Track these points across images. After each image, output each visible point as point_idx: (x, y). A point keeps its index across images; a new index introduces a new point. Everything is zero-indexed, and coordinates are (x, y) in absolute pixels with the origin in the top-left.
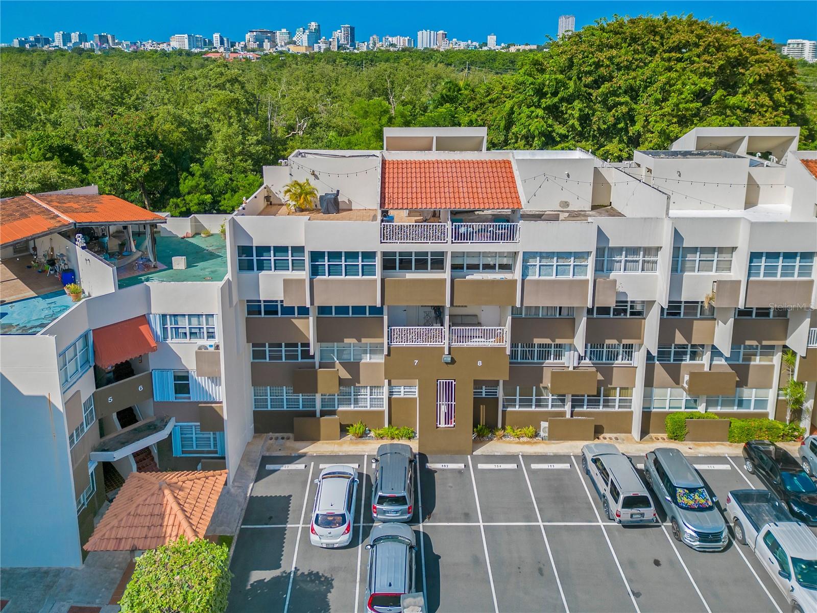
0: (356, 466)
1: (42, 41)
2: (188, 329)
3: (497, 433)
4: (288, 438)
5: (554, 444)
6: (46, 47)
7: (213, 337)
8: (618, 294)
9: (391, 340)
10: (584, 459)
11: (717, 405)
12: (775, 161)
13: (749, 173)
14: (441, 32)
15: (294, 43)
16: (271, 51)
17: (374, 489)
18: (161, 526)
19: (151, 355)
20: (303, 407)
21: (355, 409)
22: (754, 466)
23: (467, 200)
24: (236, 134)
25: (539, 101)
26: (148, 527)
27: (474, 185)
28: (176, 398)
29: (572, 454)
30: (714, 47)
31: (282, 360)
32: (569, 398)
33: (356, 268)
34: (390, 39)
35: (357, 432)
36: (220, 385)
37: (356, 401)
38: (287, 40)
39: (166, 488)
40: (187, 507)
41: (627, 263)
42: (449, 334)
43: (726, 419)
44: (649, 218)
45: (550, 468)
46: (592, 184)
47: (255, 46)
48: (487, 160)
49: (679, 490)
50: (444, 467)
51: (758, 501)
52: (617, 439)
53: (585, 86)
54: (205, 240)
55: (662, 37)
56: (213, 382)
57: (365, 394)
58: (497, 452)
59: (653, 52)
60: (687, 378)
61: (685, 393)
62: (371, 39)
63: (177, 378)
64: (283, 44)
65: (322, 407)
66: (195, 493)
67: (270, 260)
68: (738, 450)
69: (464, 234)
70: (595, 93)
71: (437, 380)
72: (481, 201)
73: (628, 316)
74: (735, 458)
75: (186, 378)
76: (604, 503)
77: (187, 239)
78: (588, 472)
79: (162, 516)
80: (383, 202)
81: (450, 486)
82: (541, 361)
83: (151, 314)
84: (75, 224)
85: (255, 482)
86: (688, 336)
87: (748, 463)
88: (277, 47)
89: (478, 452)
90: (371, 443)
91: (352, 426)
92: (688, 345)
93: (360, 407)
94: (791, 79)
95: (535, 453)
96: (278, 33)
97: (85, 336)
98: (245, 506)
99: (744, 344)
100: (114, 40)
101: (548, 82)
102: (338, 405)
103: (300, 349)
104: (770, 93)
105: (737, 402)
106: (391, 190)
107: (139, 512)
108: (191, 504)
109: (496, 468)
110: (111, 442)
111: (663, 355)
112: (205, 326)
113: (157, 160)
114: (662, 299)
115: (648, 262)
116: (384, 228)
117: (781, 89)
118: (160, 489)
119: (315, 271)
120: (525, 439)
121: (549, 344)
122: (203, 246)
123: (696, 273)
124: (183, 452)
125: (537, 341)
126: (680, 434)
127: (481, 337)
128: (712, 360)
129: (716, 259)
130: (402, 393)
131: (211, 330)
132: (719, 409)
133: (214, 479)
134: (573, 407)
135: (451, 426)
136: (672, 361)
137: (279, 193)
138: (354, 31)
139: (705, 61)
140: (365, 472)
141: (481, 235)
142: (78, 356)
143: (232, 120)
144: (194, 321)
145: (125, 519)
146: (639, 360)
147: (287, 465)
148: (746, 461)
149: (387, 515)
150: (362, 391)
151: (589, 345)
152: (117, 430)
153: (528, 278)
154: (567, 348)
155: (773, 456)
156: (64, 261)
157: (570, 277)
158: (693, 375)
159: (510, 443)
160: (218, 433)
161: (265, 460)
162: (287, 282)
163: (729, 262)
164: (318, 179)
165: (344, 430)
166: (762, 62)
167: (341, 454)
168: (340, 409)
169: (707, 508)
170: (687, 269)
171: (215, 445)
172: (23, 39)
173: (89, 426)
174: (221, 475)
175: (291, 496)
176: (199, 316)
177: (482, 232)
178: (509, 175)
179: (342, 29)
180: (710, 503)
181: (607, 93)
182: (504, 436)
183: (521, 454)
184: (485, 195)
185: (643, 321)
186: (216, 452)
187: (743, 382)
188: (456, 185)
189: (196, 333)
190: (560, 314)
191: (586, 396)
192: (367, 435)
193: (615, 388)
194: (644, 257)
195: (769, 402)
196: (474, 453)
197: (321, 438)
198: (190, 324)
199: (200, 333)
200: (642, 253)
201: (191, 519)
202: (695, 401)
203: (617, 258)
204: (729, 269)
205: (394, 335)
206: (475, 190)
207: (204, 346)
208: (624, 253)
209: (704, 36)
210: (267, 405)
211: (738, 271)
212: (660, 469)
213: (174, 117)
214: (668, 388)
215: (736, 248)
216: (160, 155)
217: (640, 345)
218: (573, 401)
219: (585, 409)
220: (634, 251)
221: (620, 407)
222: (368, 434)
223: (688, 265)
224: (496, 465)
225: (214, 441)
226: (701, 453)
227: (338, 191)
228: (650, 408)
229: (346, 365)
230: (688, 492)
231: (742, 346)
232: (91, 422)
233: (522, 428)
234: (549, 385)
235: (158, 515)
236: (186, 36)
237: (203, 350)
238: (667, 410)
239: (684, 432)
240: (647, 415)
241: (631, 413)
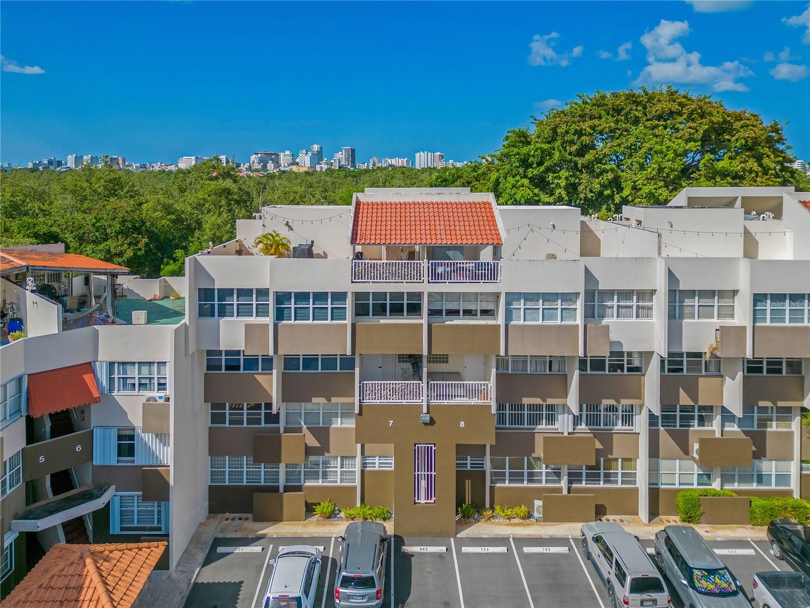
0: (321, 548)
1: (55, 164)
2: (137, 379)
3: (485, 513)
4: (247, 519)
5: (549, 525)
6: (59, 169)
7: (165, 389)
8: (612, 343)
9: (363, 397)
10: (585, 541)
11: (733, 481)
12: (771, 217)
13: (744, 226)
14: (438, 153)
15: (297, 164)
16: (275, 171)
17: (337, 571)
18: (76, 601)
19: (93, 407)
20: (265, 482)
21: (324, 484)
22: (783, 550)
23: (444, 237)
24: (225, 224)
25: (525, 172)
26: (61, 601)
27: (452, 223)
28: (118, 461)
29: (570, 537)
30: (698, 113)
31: (243, 424)
32: (565, 471)
33: (324, 311)
34: (389, 160)
35: (324, 511)
36: (169, 445)
37: (325, 475)
38: (291, 161)
39: (88, 556)
40: (111, 580)
41: (620, 309)
42: (428, 390)
43: (745, 497)
44: (640, 258)
45: (545, 551)
46: (579, 233)
47: (259, 167)
48: (466, 202)
49: (696, 572)
50: (422, 551)
51: (790, 586)
52: (622, 521)
53: (570, 154)
54: (173, 302)
55: (645, 108)
56: (161, 441)
57: (336, 466)
58: (484, 534)
59: (636, 122)
60: (696, 446)
61: (696, 466)
62: (371, 161)
63: (120, 437)
64: (286, 165)
65: (286, 482)
66: (122, 565)
67: (233, 304)
68: (762, 533)
69: (441, 274)
70: (580, 161)
71: (415, 444)
72: (459, 237)
73: (625, 372)
74: (759, 543)
75: (132, 437)
76: (609, 589)
77: (154, 301)
78: (589, 556)
79: (80, 589)
80: (355, 237)
81: (428, 572)
82: (532, 426)
83: (97, 361)
84: (28, 267)
85: (203, 567)
86: (694, 395)
87: (775, 546)
88: (280, 168)
89: (462, 534)
90: (340, 524)
91: (320, 504)
92: (694, 406)
93: (329, 482)
94: (778, 146)
95: (528, 535)
96: (282, 155)
97: (20, 379)
98: (186, 593)
99: (757, 404)
100: (125, 163)
101: (533, 152)
102: (305, 479)
103: (263, 411)
104: (759, 158)
105: (755, 478)
106: (364, 228)
107: (52, 584)
108: (116, 577)
109: (483, 552)
110: (38, 511)
111: (668, 419)
112: (156, 376)
113: (141, 245)
114: (660, 346)
115: (643, 308)
116: (355, 265)
117: (770, 155)
118: (81, 558)
119: (280, 315)
120: (517, 521)
121: (540, 405)
122: (170, 307)
123: (696, 320)
124: (122, 529)
125: (526, 401)
126: (693, 514)
127: (464, 396)
128: (723, 426)
129: (716, 304)
130: (377, 465)
131: (162, 381)
132: (736, 486)
133: (149, 551)
134: (570, 482)
135: (433, 501)
136: (678, 427)
137: (252, 248)
138: (355, 153)
139: (690, 128)
140: (331, 556)
141: (460, 274)
142: (8, 402)
143: (222, 210)
144: (145, 369)
145: (35, 591)
146: (641, 423)
147: (241, 548)
148: (772, 545)
149: (352, 600)
150: (332, 462)
151: (585, 406)
152: (48, 497)
153: (513, 323)
154: (560, 409)
155: (803, 537)
156: (14, 310)
157: (559, 322)
158: (702, 442)
159: (499, 524)
160: (163, 503)
161: (218, 542)
162: (248, 327)
163: (731, 308)
164: (292, 230)
165: (310, 509)
166: (747, 126)
167: (305, 536)
168: (306, 484)
169: (730, 592)
170: (685, 316)
171: (159, 521)
172: (37, 162)
173: (13, 489)
174: (157, 547)
175: (242, 582)
176: (150, 363)
177: (460, 271)
178: (489, 214)
179: (344, 151)
180: (734, 588)
181: (594, 160)
182: (492, 517)
183: (512, 536)
184: (463, 232)
185: (642, 377)
186: (159, 529)
187: (760, 454)
188: (432, 223)
189: (146, 384)
190: (550, 370)
191: (584, 467)
192: (336, 515)
193: (617, 460)
194: (638, 302)
195: (792, 476)
196: (458, 536)
197: (284, 518)
198: (139, 373)
199: (150, 384)
200: (635, 297)
201: (114, 594)
202: (709, 476)
203: (609, 304)
204: (732, 316)
205: (366, 390)
206: (453, 228)
207: (153, 397)
208: (616, 297)
209: (686, 105)
210: (225, 479)
211: (741, 317)
212: (672, 549)
213: (164, 206)
214: (676, 459)
215: (738, 290)
216: (146, 240)
217: (641, 406)
218: (570, 475)
219: (583, 485)
220: (626, 294)
221: (623, 482)
222: (338, 514)
223: (687, 311)
224: (483, 548)
225: (158, 515)
226: (719, 537)
227: (313, 242)
228: (657, 484)
229: (314, 431)
230: (706, 574)
231: (756, 408)
232: (16, 484)
233: (513, 508)
234: (542, 455)
235: (74, 588)
236: (194, 158)
237: (152, 402)
238: (677, 486)
239: (698, 513)
240: (654, 493)
241: (637, 489)
